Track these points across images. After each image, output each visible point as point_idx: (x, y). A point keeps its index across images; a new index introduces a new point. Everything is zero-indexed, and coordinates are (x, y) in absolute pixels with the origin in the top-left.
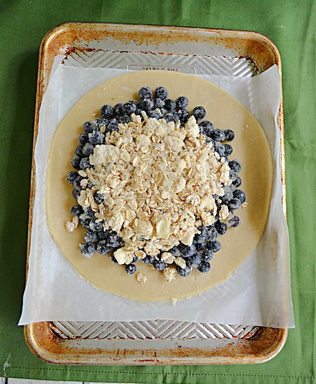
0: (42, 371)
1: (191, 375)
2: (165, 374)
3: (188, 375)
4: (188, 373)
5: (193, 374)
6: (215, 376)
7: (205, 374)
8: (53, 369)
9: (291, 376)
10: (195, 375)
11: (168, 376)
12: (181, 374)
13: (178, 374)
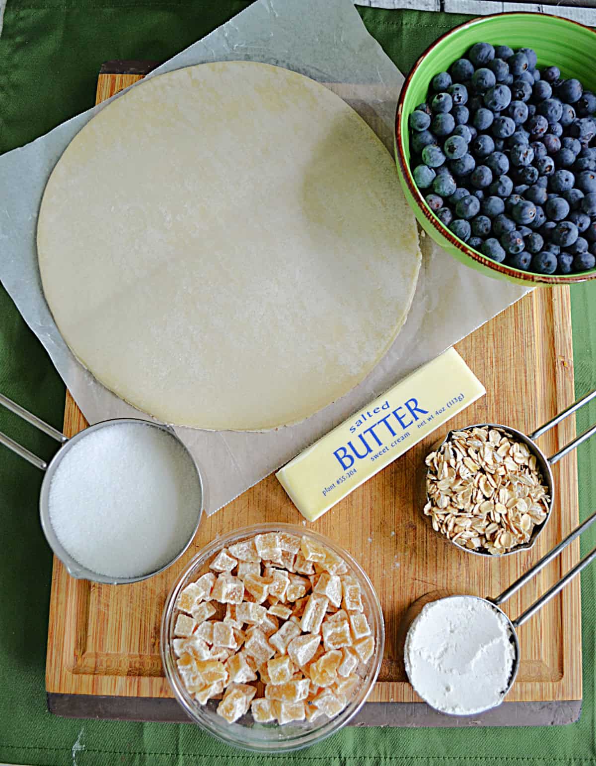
0: (138, 756)
1: (388, 760)
2: (343, 759)
3: (383, 759)
4: (383, 756)
5: (391, 758)
6: (428, 761)
7: (412, 758)
8: (155, 754)
9: (558, 758)
10: (393, 759)
11: (348, 761)
12: (370, 757)
13: (365, 757)
